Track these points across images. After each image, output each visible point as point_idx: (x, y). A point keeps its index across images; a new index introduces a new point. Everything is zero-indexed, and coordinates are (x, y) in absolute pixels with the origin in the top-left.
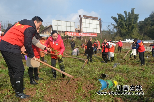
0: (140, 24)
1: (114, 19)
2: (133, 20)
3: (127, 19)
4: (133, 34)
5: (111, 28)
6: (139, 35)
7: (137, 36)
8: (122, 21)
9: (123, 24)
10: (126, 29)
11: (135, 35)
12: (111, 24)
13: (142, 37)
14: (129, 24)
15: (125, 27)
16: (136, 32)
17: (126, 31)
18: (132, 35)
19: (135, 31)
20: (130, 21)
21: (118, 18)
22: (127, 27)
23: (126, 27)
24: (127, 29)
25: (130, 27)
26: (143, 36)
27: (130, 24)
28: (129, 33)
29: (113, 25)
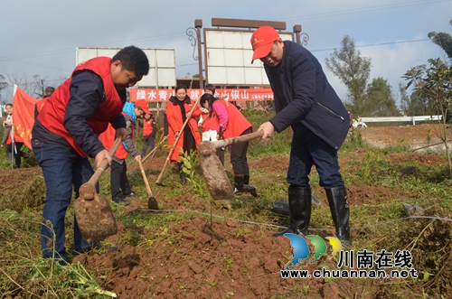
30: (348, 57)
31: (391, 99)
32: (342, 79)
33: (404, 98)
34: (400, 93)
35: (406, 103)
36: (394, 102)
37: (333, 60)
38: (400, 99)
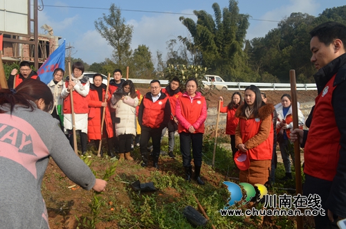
0: (256, 44)
1: (188, 23)
2: (235, 30)
3: (219, 26)
4: (235, 67)
5: (179, 48)
6: (249, 69)
7: (245, 72)
8: (208, 30)
9: (208, 38)
10: (215, 53)
11: (239, 69)
12: (180, 37)
13: (257, 75)
14: (225, 39)
15: (214, 46)
16: (241, 61)
17: (217, 57)
18: (233, 69)
19: (240, 58)
20: (227, 32)
21: (198, 22)
22: (219, 47)
23: (217, 48)
24: (218, 54)
25: (228, 47)
26: (260, 73)
27: (227, 39)
28: (225, 62)
29: (185, 40)
30: (114, 23)
31: (151, 63)
32: (108, 41)
33: (160, 63)
34: (157, 59)
35: (161, 66)
36: (153, 65)
37: (101, 24)
38: (157, 63)
